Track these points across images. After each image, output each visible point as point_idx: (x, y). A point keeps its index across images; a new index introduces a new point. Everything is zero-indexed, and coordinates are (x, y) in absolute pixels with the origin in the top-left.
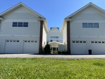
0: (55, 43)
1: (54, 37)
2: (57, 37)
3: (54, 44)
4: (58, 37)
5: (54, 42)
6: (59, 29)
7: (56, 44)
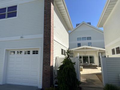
0: (87, 48)
1: (84, 38)
2: (89, 38)
3: (84, 50)
4: (91, 37)
5: (85, 47)
6: (90, 24)
7: (88, 50)
